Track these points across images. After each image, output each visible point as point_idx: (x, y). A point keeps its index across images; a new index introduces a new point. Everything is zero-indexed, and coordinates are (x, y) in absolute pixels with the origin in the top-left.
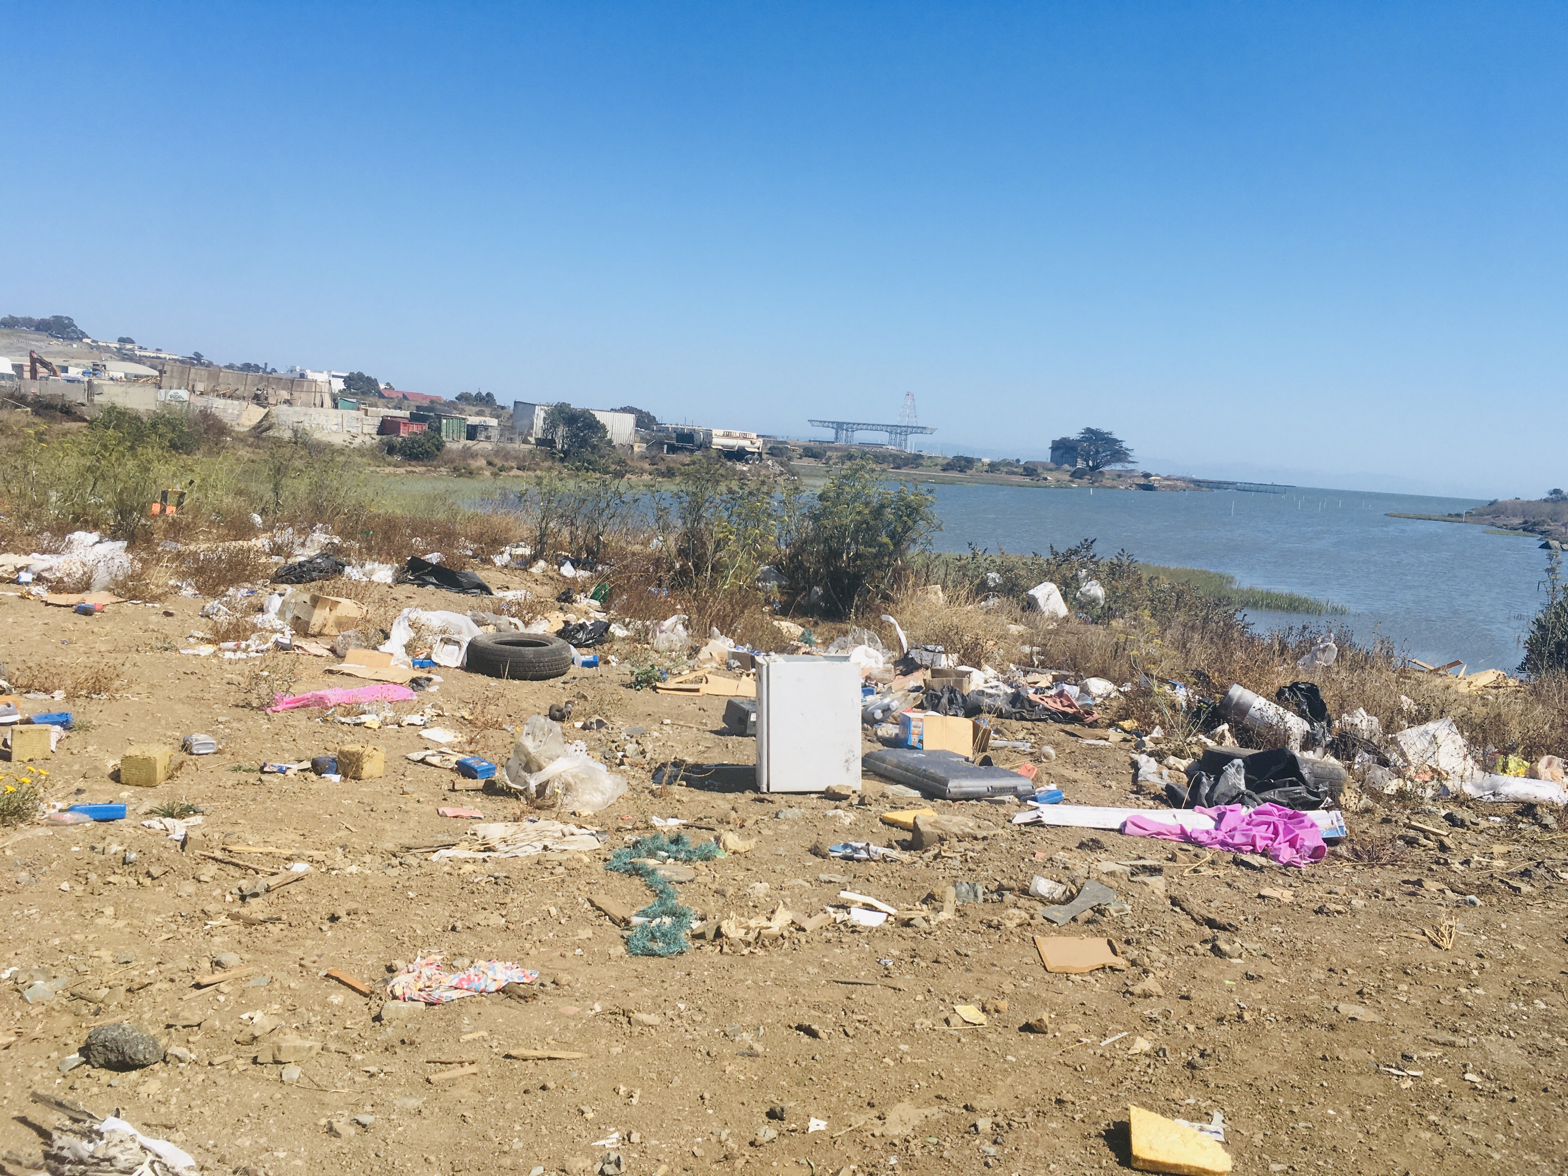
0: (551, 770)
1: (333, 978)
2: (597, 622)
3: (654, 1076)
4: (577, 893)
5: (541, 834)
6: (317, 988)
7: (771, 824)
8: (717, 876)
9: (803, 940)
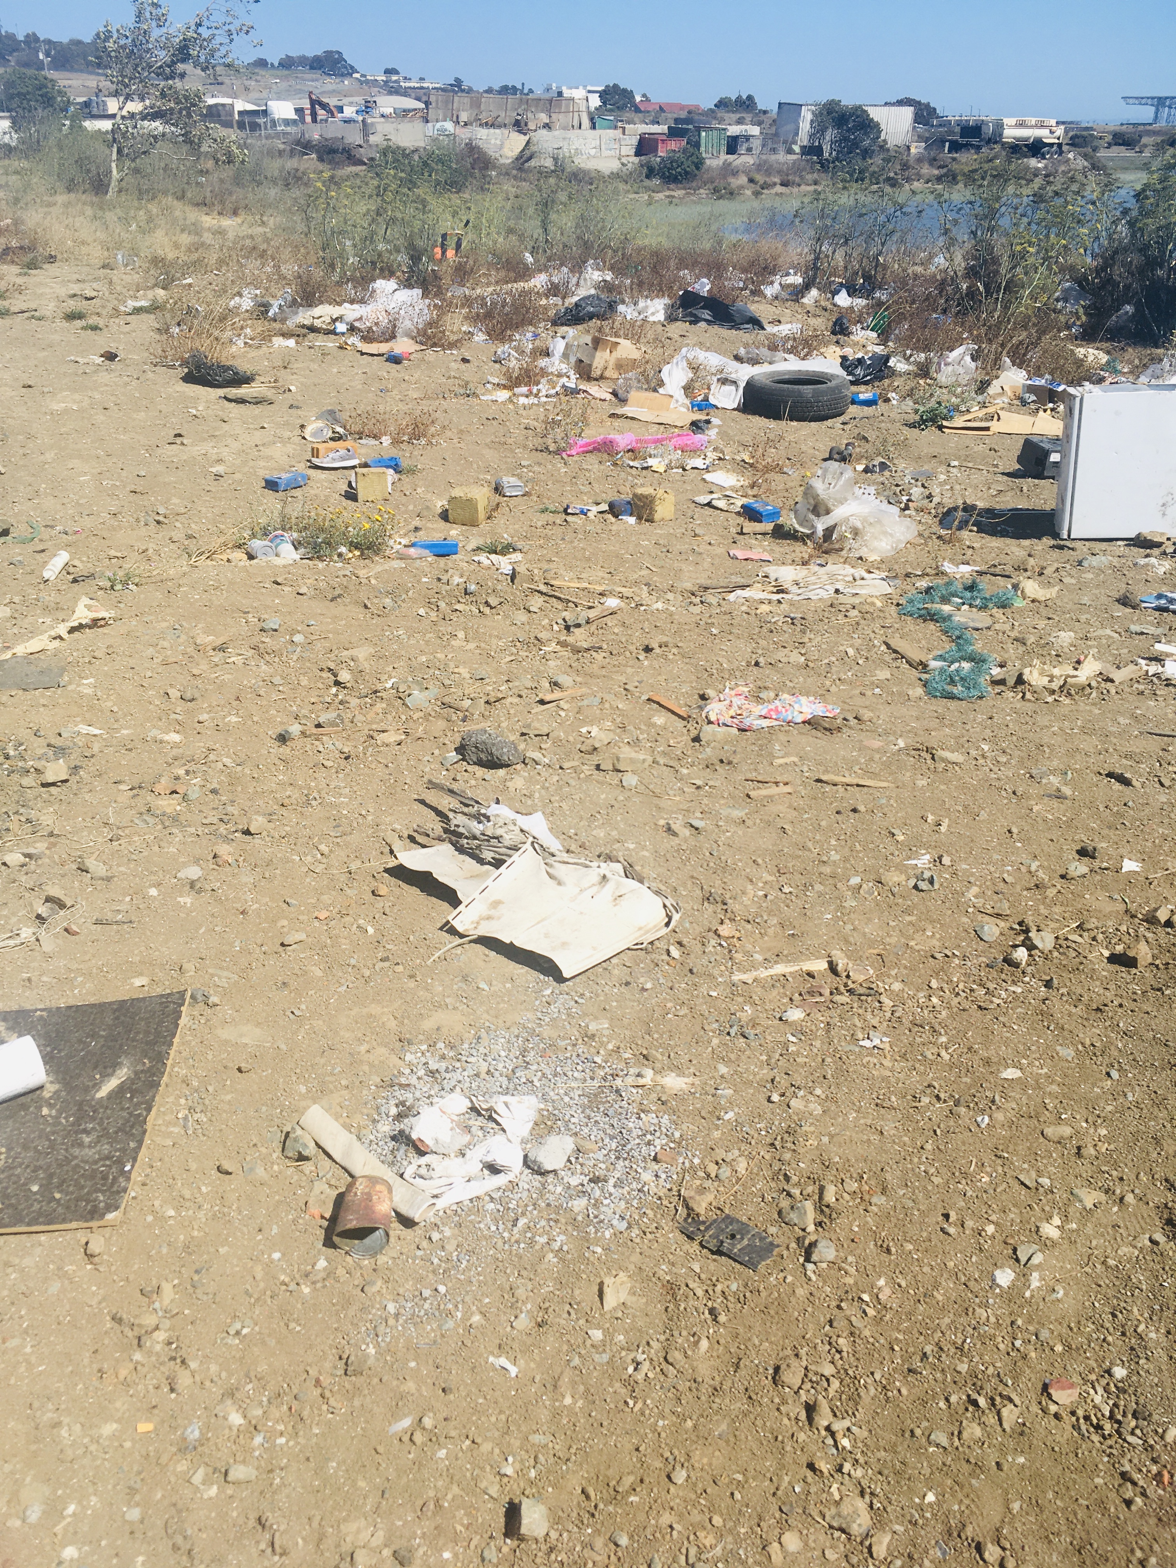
0: (839, 513)
1: (654, 702)
2: (875, 354)
3: (960, 808)
4: (872, 635)
5: (832, 577)
6: (642, 710)
7: (1074, 572)
8: (1016, 623)
9: (1113, 691)
